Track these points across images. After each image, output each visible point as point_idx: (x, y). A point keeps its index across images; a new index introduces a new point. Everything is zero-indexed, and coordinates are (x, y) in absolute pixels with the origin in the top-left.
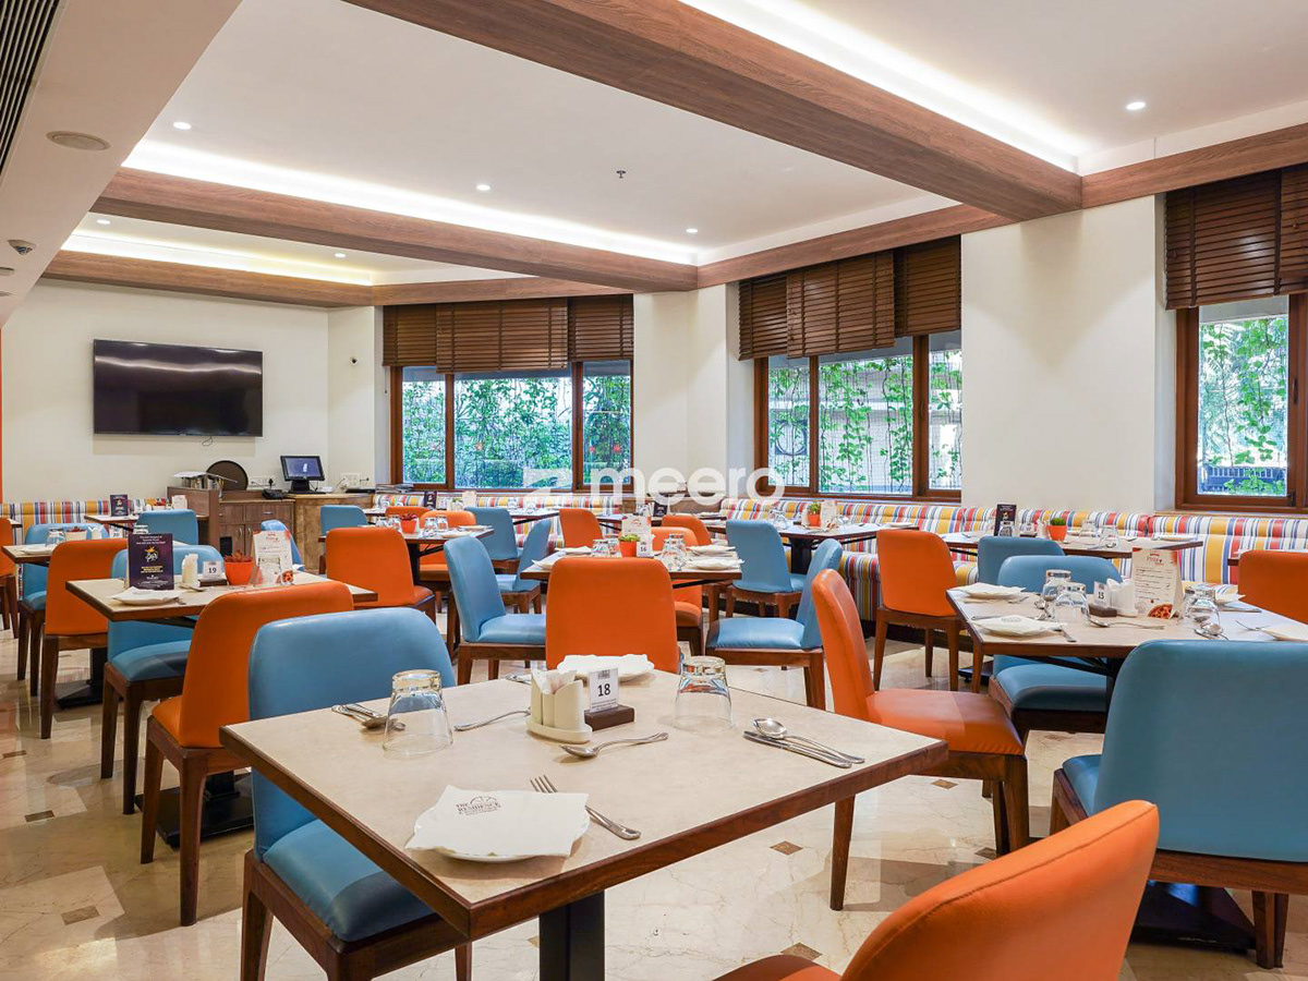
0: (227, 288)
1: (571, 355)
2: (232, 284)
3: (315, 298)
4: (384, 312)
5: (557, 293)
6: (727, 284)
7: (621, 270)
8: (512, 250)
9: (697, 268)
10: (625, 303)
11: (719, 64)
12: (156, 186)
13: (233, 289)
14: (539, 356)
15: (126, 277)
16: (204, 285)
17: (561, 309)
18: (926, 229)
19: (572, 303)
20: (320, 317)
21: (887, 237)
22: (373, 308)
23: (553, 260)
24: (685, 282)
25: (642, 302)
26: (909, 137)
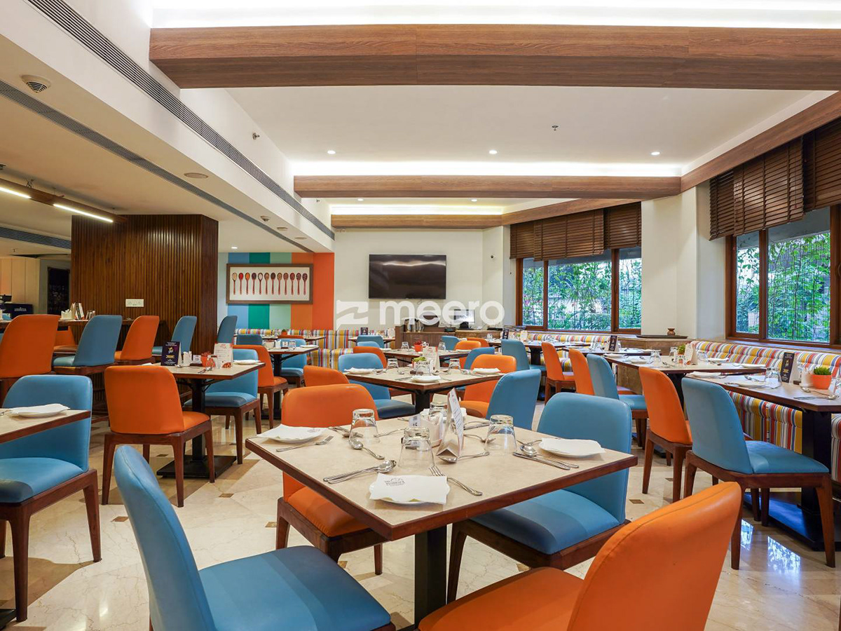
0: (424, 224)
1: (606, 246)
2: (427, 222)
3: (469, 225)
4: (511, 228)
5: (595, 207)
6: (697, 186)
7: (614, 187)
8: (531, 185)
9: (680, 178)
10: (637, 207)
11: (450, 53)
12: (338, 182)
13: (428, 224)
14: (587, 247)
15: (378, 224)
16: (413, 224)
17: (598, 217)
18: (817, 117)
19: (606, 212)
20: (478, 234)
21: (789, 131)
22: (502, 227)
23: (562, 187)
24: (672, 189)
25: (647, 206)
26: (666, 55)
